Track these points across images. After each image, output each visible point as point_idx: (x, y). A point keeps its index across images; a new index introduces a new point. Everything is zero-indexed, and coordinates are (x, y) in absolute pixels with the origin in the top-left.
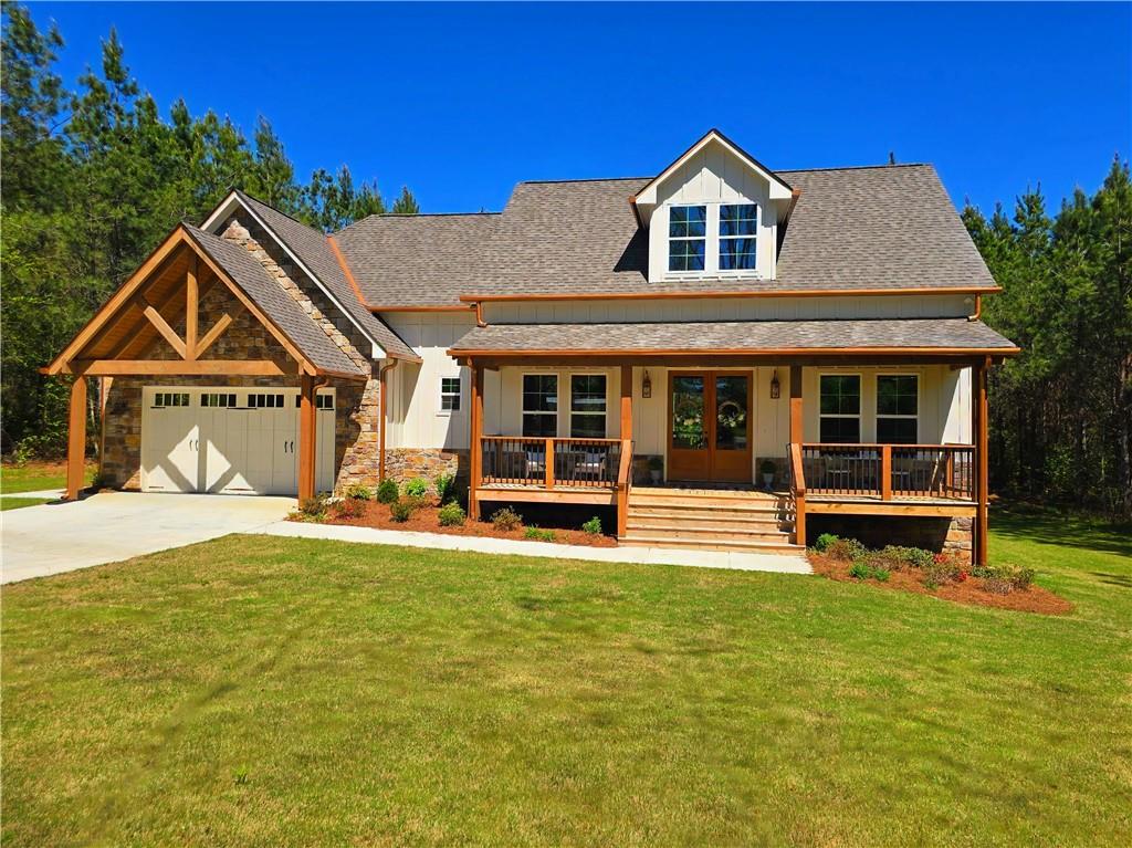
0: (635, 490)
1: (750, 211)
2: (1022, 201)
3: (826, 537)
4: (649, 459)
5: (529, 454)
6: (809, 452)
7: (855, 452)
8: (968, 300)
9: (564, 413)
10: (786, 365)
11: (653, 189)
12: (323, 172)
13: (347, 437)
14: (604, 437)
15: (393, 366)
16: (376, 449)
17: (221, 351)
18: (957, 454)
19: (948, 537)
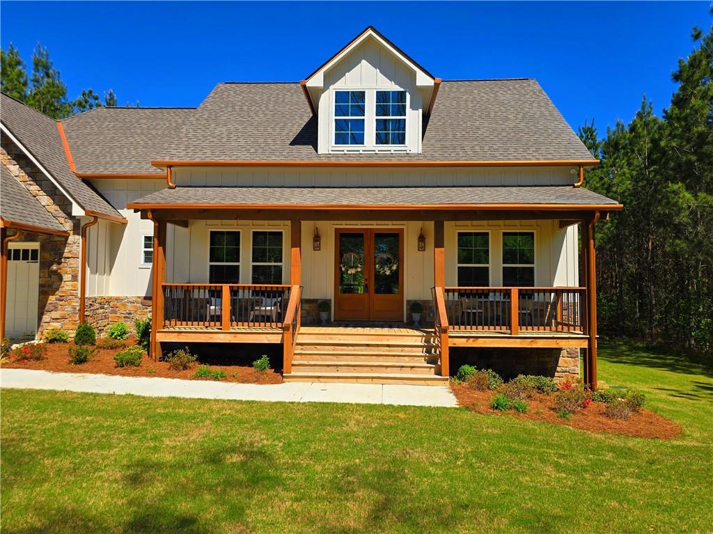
0: (303, 330)
1: (401, 96)
2: (582, 131)
3: (466, 368)
4: (319, 302)
5: (213, 299)
6: (451, 294)
7: (486, 294)
8: (573, 171)
9: (246, 263)
10: (432, 220)
11: (320, 74)
12: (91, 92)
13: (50, 286)
14: (281, 284)
15: (93, 223)
16: (76, 297)
18: (565, 295)
19: (560, 364)
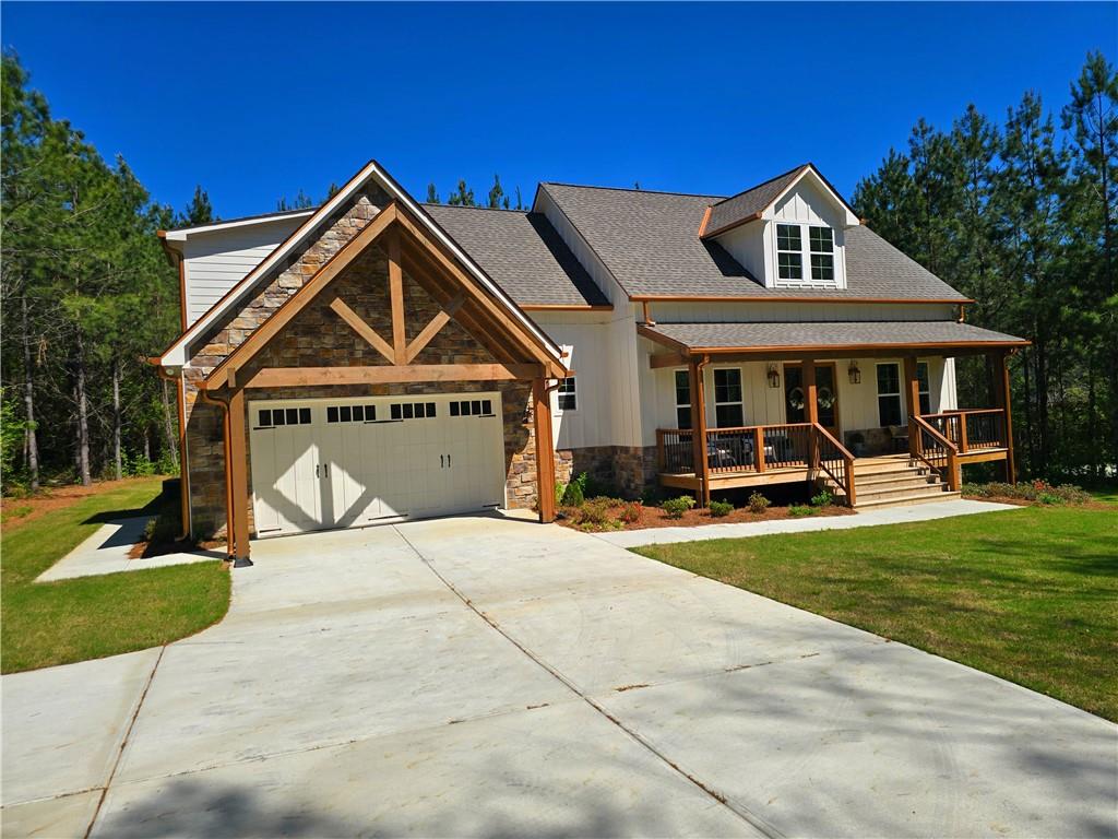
1: (828, 233)
8: (956, 309)
9: (711, 404)
11: (772, 207)
13: (517, 443)
17: (359, 354)
